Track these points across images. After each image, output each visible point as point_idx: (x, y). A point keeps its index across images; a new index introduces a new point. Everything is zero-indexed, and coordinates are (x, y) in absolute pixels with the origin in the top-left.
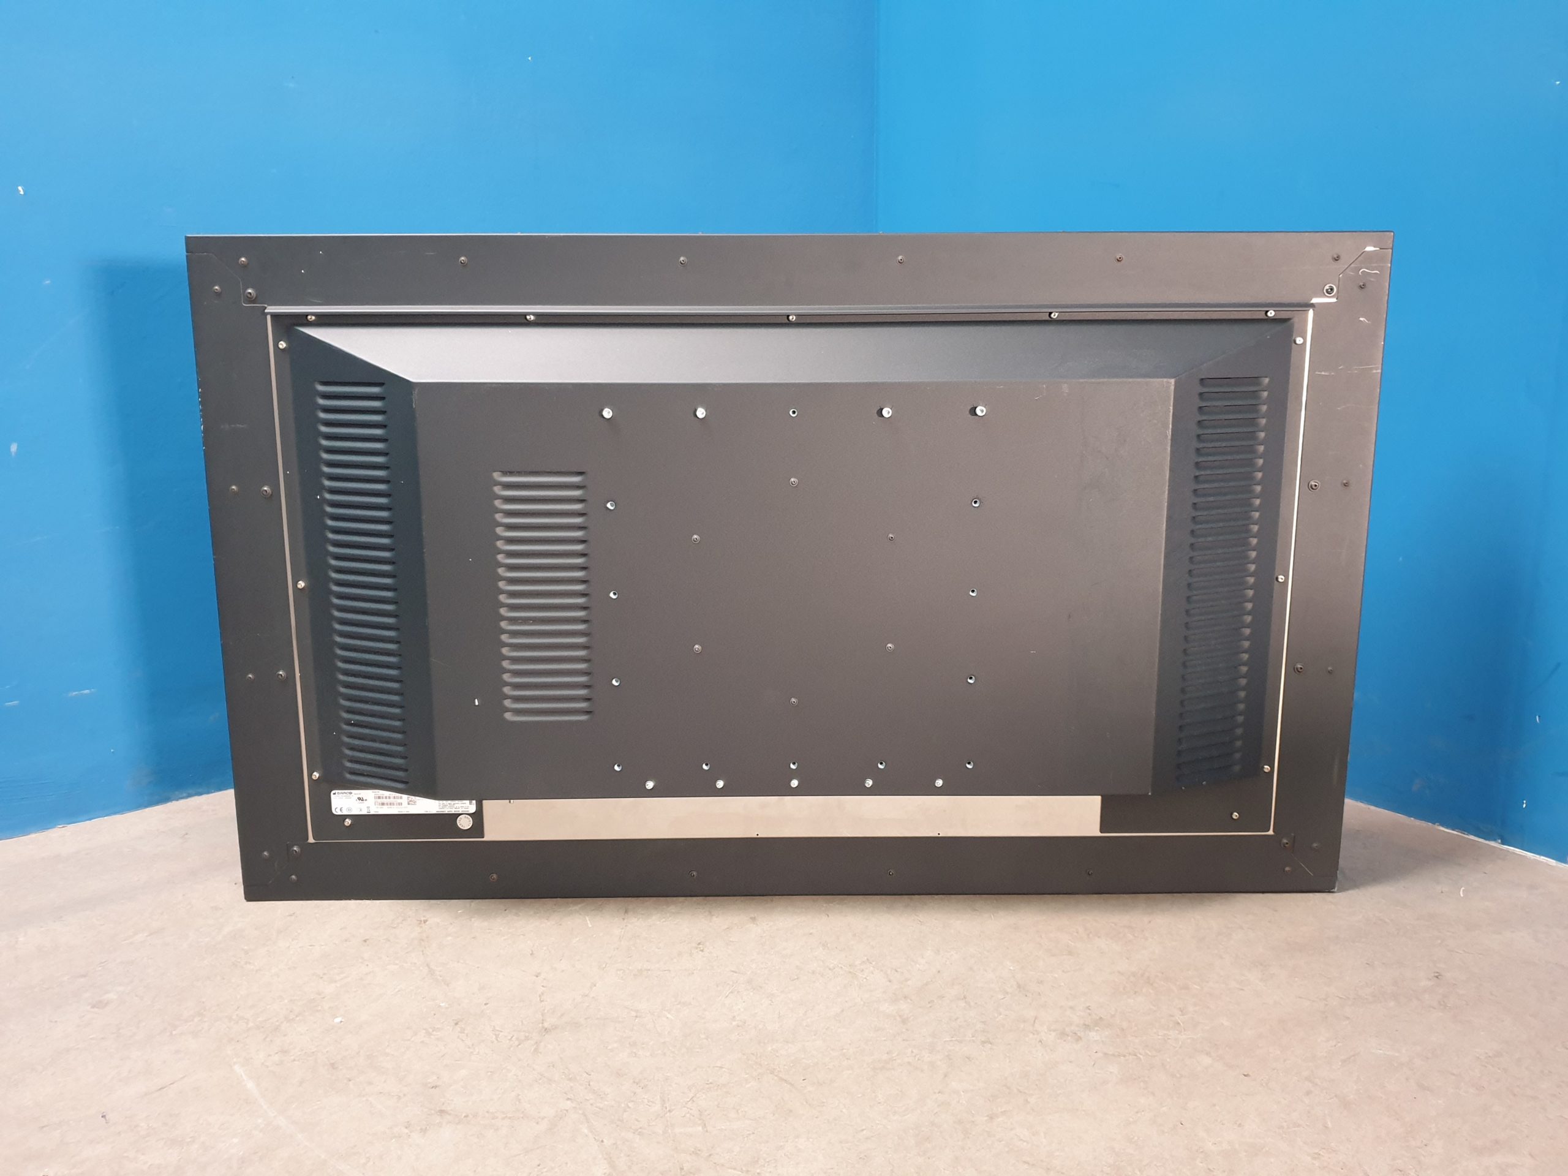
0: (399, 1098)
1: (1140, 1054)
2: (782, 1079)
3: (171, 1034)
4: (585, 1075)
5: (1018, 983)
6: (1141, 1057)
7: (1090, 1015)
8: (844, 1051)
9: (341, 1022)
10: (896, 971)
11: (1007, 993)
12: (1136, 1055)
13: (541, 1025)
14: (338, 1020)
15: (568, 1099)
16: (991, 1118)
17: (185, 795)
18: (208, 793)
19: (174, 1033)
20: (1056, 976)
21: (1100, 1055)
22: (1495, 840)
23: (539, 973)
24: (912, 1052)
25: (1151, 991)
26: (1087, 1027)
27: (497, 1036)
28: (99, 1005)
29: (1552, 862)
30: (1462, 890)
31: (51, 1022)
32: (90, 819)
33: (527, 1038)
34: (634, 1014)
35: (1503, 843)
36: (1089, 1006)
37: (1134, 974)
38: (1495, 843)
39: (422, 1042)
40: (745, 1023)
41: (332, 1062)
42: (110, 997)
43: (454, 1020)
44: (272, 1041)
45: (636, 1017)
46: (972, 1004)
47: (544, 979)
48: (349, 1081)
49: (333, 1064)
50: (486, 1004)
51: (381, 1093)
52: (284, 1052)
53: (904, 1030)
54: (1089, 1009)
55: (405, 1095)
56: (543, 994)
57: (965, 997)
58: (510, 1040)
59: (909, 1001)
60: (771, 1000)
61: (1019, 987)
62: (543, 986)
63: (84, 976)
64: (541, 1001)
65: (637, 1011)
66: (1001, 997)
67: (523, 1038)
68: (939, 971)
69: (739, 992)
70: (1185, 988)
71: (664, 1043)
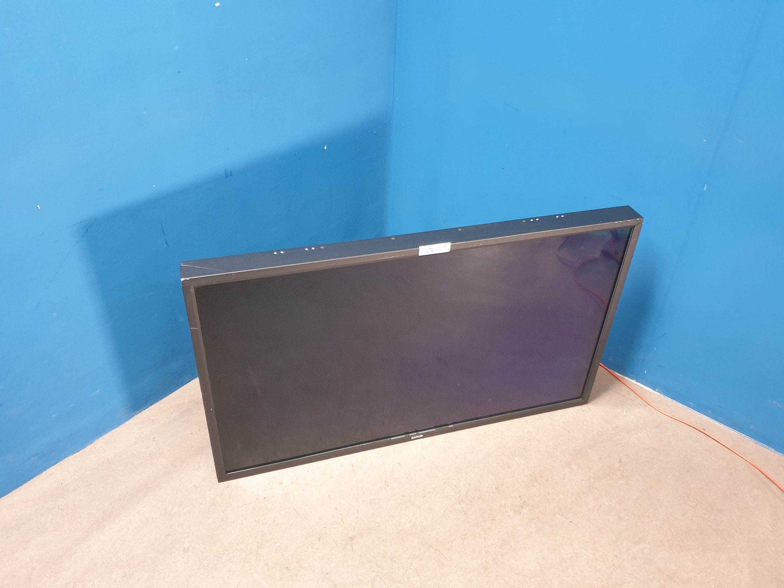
0: (318, 581)
1: (539, 517)
2: (436, 549)
3: (222, 562)
4: (373, 559)
5: (496, 487)
6: (540, 519)
7: (521, 500)
8: (451, 532)
9: (279, 546)
10: (456, 487)
11: (494, 493)
12: (538, 518)
13: (349, 536)
14: (277, 545)
15: (373, 571)
16: (503, 556)
17: (139, 412)
18: (148, 408)
19: (222, 561)
20: (507, 480)
21: (528, 520)
22: (634, 380)
23: (336, 507)
24: (472, 529)
25: (537, 484)
26: (522, 507)
27: (336, 543)
28: (185, 551)
29: (651, 390)
30: (625, 411)
31: (173, 562)
32: (107, 433)
33: (347, 544)
34: (377, 525)
35: (637, 381)
36: (520, 495)
37: (531, 475)
38: (634, 381)
39: (312, 551)
40: (415, 523)
41: (286, 567)
42: (186, 545)
43: (318, 538)
44: (259, 559)
45: (379, 526)
46: (484, 500)
47: (339, 510)
48: (297, 575)
49: (287, 568)
50: (325, 528)
51: (310, 579)
52: (267, 564)
53: (466, 518)
54: (520, 497)
55: (319, 579)
56: (342, 519)
57: (481, 497)
58: (342, 545)
59: (464, 502)
60: (420, 510)
61: (496, 489)
62: (341, 514)
63: (169, 535)
64: (343, 523)
65: (378, 523)
66: (492, 495)
67: (345, 544)
68: (469, 485)
69: (408, 507)
70: (547, 481)
71: (393, 538)
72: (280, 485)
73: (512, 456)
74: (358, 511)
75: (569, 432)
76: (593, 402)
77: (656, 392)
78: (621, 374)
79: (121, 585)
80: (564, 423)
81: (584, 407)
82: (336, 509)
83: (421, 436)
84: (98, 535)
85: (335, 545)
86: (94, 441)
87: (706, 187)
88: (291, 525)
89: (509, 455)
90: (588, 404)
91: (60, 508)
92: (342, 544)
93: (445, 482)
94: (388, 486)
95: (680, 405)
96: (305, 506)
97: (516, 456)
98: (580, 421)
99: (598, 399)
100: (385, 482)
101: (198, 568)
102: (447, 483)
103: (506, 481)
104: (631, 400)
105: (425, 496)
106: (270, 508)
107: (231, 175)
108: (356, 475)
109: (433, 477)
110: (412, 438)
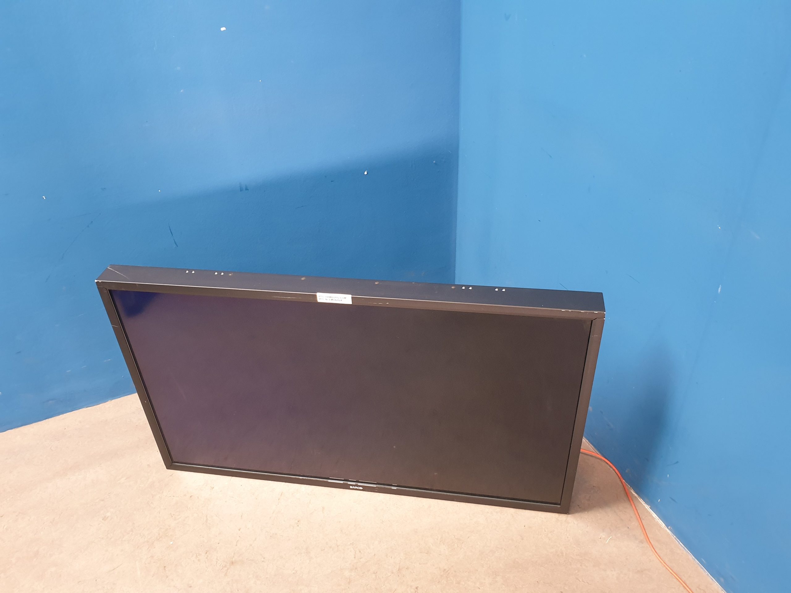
3: (122, 539)
4: (237, 591)
5: (399, 568)
9: (172, 544)
10: (360, 552)
11: (393, 573)
13: (231, 560)
19: (123, 539)
22: (648, 505)
25: (445, 582)
27: (217, 562)
28: (105, 519)
30: (609, 539)
31: (90, 525)
33: (225, 566)
34: (263, 559)
35: (651, 508)
37: (445, 570)
38: (647, 507)
39: (194, 561)
40: (296, 572)
41: (165, 565)
42: (108, 514)
43: (206, 550)
44: (150, 550)
45: (263, 561)
46: (377, 577)
47: (241, 532)
48: (167, 577)
49: (165, 567)
50: (219, 543)
51: (174, 586)
52: (152, 557)
53: (347, 588)
54: (417, 589)
55: (181, 589)
56: (238, 541)
57: (377, 573)
58: (220, 566)
59: (356, 571)
60: (310, 561)
61: (399, 570)
62: (239, 537)
63: (103, 500)
64: (236, 545)
65: (264, 558)
66: (389, 574)
67: (224, 566)
68: (375, 555)
69: (301, 554)
70: (459, 583)
71: (267, 578)
72: (211, 489)
73: (441, 542)
74: (256, 540)
75: (522, 539)
76: (577, 515)
77: (668, 530)
78: (636, 493)
79: (44, 529)
80: (525, 526)
81: (563, 517)
82: (239, 530)
83: (361, 488)
84: (58, 480)
85: (216, 563)
86: (107, 401)
87: (720, 288)
88: (194, 530)
89: (437, 539)
90: (569, 515)
91: (52, 448)
92: (221, 564)
93: (353, 543)
94: (298, 526)
95: (691, 557)
96: (217, 516)
97: (444, 544)
98: (545, 531)
99: (586, 513)
100: (298, 522)
101: (102, 538)
102: (354, 545)
103: (414, 566)
104: (628, 528)
105: (324, 550)
106: (189, 508)
107: (247, 189)
108: (278, 504)
109: (345, 533)
110: (351, 487)
